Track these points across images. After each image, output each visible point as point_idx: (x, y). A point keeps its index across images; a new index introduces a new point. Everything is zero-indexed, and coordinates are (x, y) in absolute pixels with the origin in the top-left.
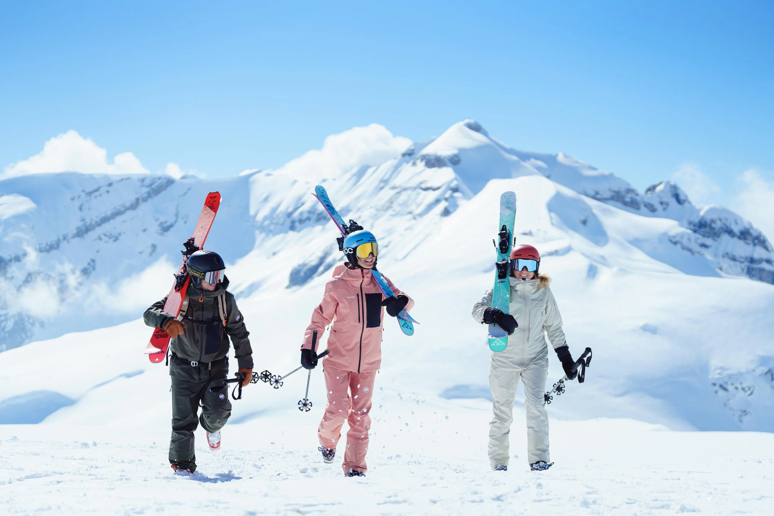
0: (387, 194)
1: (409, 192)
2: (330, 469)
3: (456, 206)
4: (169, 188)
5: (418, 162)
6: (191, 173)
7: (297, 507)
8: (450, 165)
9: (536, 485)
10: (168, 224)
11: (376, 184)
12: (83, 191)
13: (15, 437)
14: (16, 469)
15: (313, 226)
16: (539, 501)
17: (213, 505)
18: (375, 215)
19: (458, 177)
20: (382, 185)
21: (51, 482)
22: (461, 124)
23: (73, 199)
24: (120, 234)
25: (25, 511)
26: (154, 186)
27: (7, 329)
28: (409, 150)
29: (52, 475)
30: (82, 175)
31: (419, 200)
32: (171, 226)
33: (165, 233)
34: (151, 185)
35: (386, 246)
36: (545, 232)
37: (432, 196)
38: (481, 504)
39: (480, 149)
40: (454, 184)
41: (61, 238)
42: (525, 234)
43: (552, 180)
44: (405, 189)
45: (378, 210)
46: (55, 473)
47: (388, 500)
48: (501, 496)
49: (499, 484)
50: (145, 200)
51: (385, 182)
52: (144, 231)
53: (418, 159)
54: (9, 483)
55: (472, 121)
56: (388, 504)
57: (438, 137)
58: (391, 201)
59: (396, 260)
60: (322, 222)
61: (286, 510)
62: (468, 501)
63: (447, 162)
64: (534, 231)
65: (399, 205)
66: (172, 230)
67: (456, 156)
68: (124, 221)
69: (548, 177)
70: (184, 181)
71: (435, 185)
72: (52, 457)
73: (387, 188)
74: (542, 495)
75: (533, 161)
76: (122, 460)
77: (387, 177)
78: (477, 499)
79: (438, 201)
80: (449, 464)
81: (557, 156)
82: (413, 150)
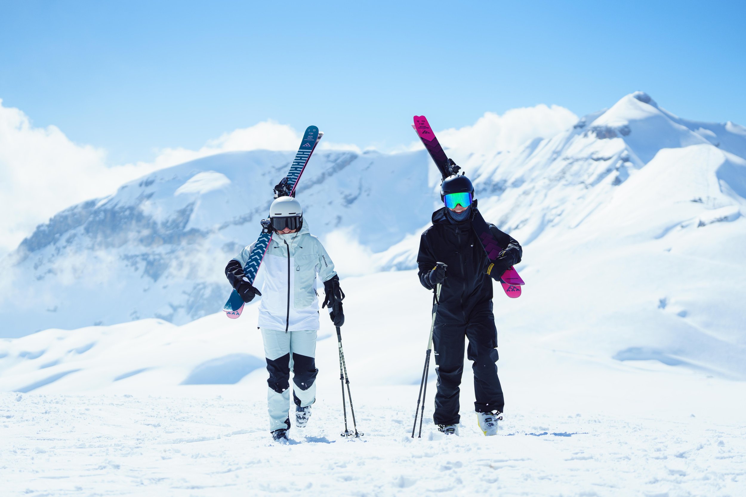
0: (560, 164)
1: (580, 163)
2: (515, 427)
3: (627, 175)
4: (353, 163)
5: (590, 133)
6: (371, 148)
7: (489, 462)
8: (621, 135)
9: (717, 443)
10: (352, 197)
11: (548, 156)
12: (273, 167)
13: (220, 397)
14: (223, 426)
15: (489, 197)
16: (722, 458)
17: (410, 460)
18: (549, 185)
19: (629, 148)
20: (555, 156)
21: (256, 438)
22: (630, 96)
23: (264, 175)
24: (307, 207)
25: (237, 464)
26: (339, 161)
27: (205, 297)
28: (580, 122)
29: (257, 432)
30: (272, 152)
31: (591, 170)
32: (355, 198)
33: (350, 205)
34: (336, 160)
35: (559, 215)
36: (715, 199)
37: (603, 166)
38: (665, 460)
39: (649, 119)
40: (625, 154)
41: (254, 211)
42: (695, 201)
43: (722, 149)
44: (577, 160)
45: (551, 180)
46: (259, 429)
47: (575, 456)
48: (684, 453)
49: (681, 442)
50: (330, 174)
51: (557, 153)
52: (330, 203)
53: (589, 131)
54: (218, 439)
55: (641, 93)
56: (575, 460)
57: (609, 109)
58: (564, 172)
59: (569, 228)
60: (498, 192)
61: (479, 465)
62: (652, 458)
63: (618, 133)
64: (704, 199)
65: (572, 175)
66: (356, 202)
67: (626, 127)
68: (312, 195)
69: (717, 146)
70: (367, 156)
71: (606, 155)
72: (255, 415)
73: (559, 159)
74: (724, 452)
75: (702, 130)
76: (320, 418)
77: (559, 149)
78: (661, 456)
79: (609, 171)
80: (628, 423)
81: (725, 124)
82: (584, 122)
